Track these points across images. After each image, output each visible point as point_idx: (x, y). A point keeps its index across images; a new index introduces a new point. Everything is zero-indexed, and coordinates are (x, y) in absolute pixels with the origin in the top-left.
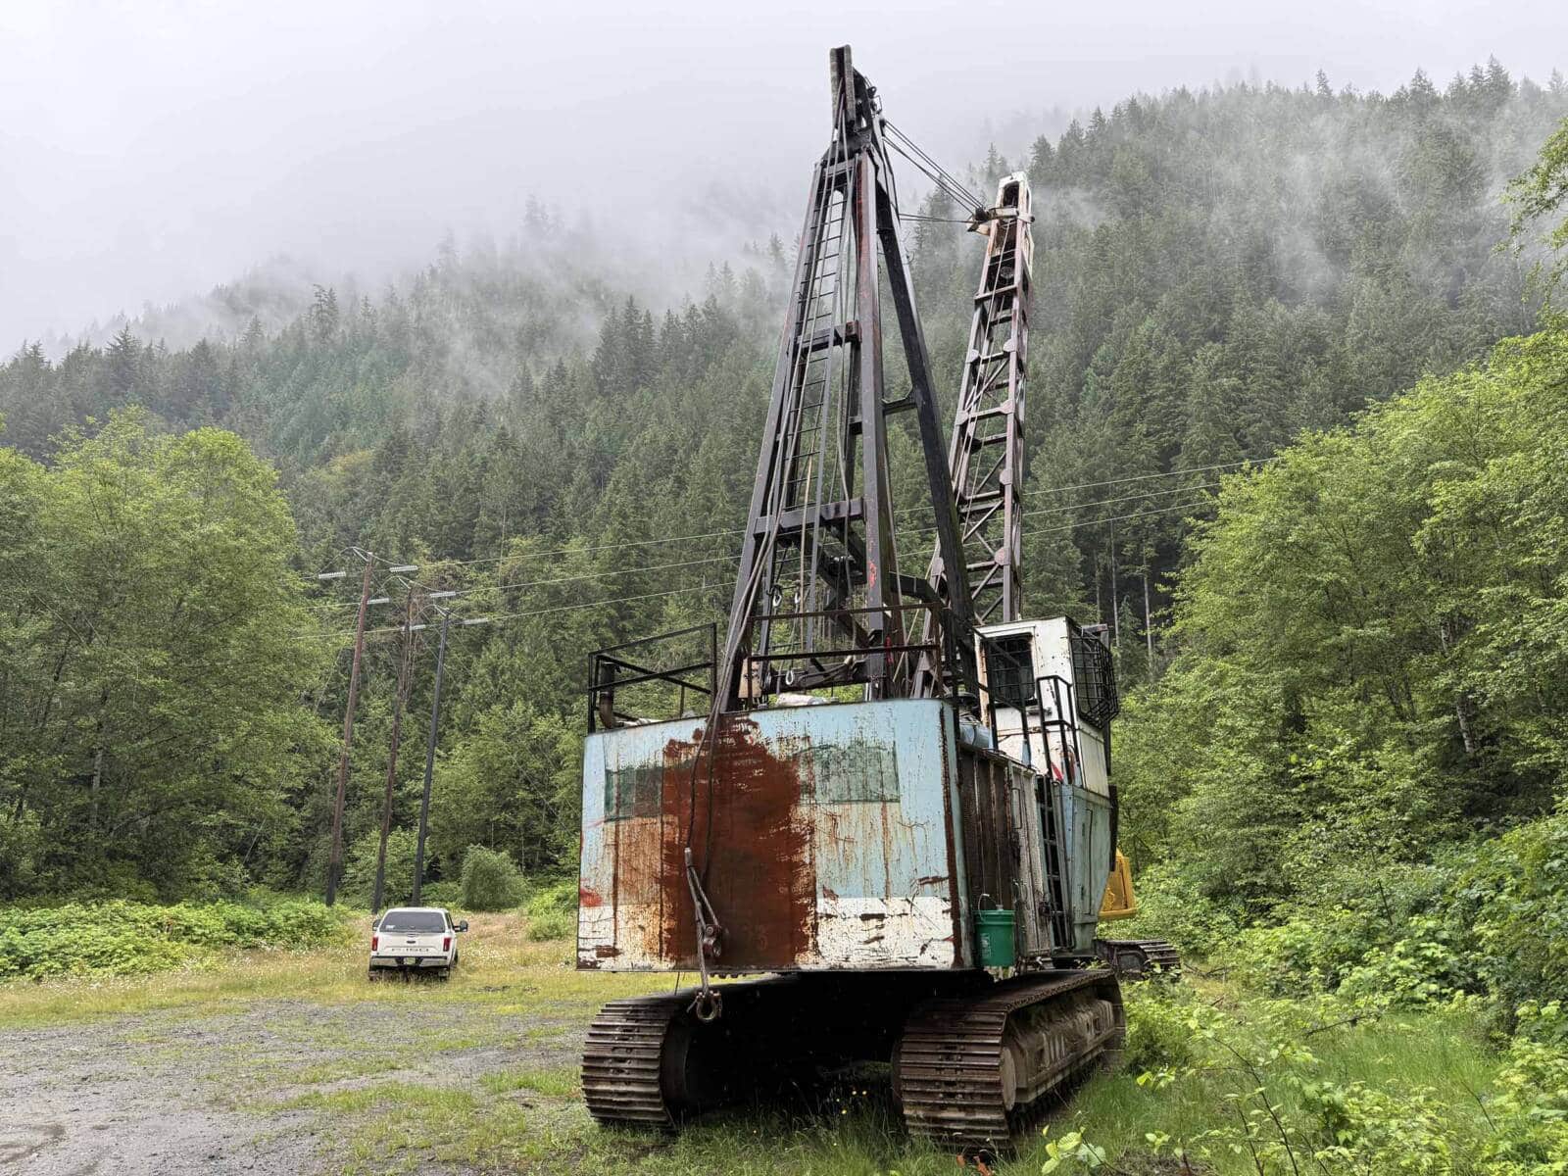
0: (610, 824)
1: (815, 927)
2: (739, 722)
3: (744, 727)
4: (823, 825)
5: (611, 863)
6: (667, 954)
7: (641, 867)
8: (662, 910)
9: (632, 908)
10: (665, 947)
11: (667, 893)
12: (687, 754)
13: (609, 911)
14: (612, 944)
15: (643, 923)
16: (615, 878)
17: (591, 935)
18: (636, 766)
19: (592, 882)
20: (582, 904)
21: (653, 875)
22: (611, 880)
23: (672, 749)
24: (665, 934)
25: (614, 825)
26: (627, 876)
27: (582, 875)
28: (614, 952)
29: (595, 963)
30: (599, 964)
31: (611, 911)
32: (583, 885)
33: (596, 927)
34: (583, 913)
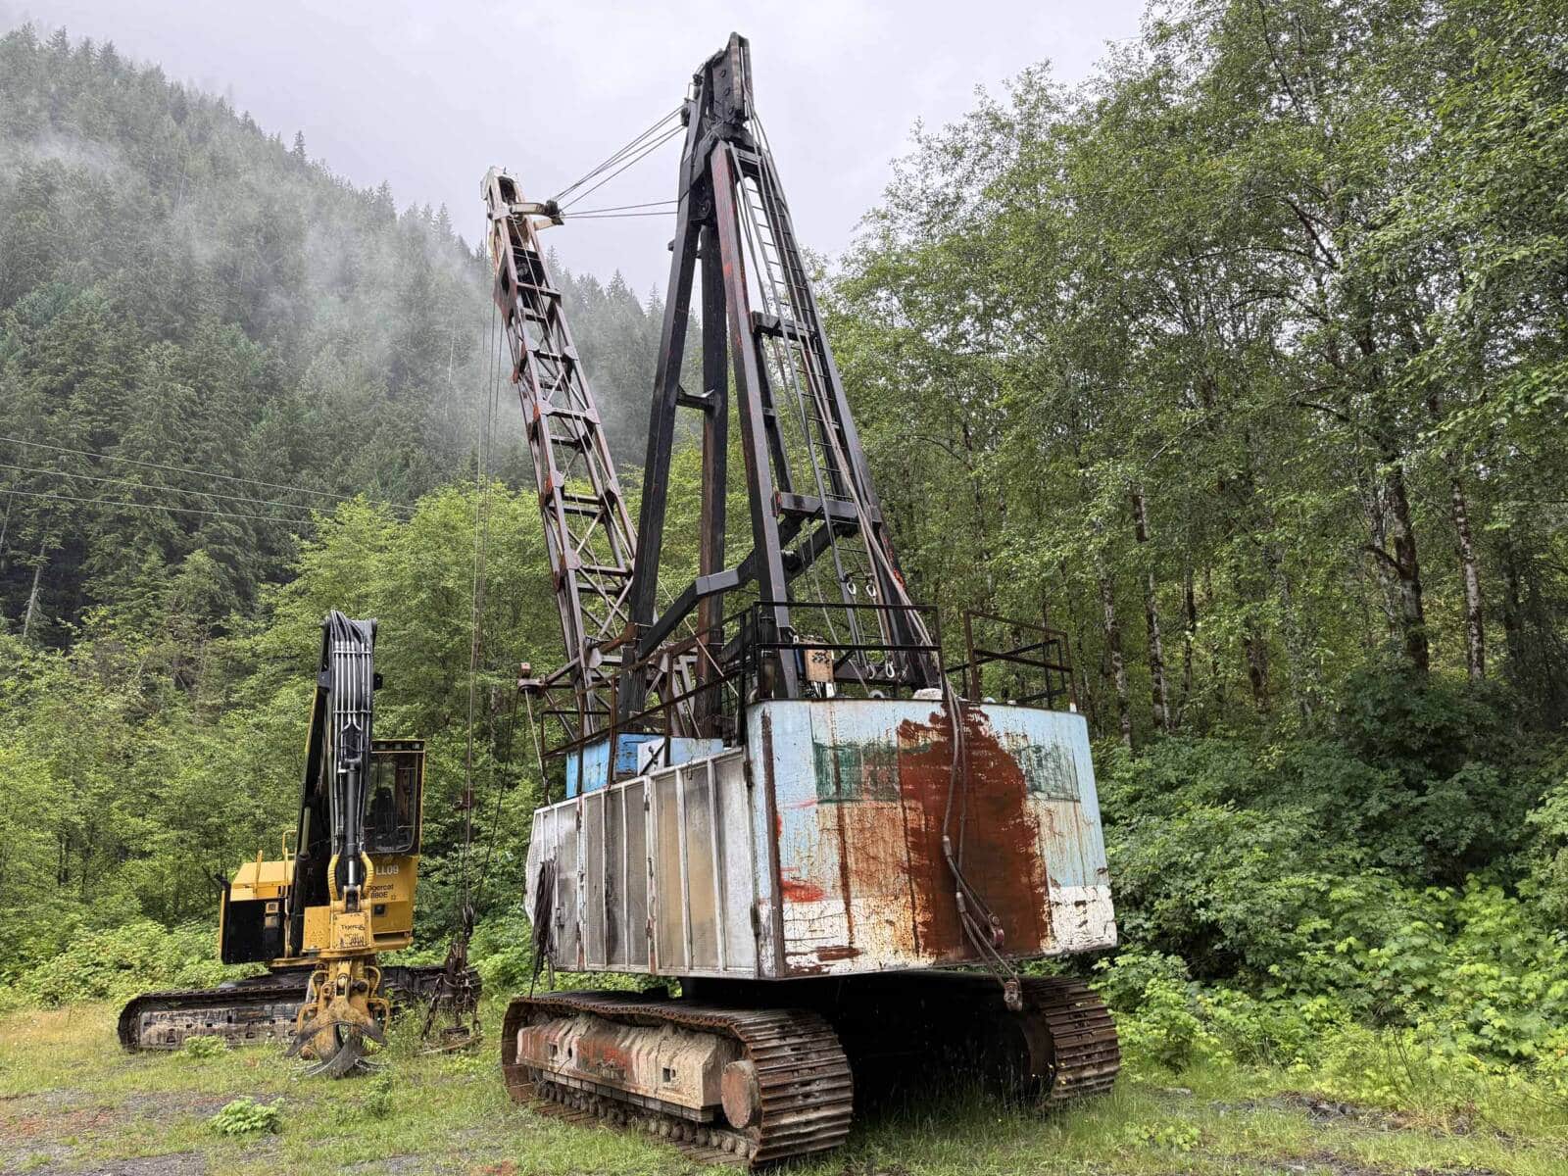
0: (827, 806)
1: (1050, 914)
2: (973, 712)
3: (978, 718)
4: (1044, 819)
5: (835, 851)
6: (925, 950)
7: (882, 855)
8: (913, 903)
9: (873, 902)
10: (921, 942)
11: (918, 884)
12: (925, 737)
13: (839, 905)
14: (845, 943)
15: (892, 918)
16: (844, 867)
17: (808, 935)
18: (862, 743)
19: (804, 872)
20: (787, 899)
21: (898, 864)
22: (837, 869)
23: (908, 730)
24: (920, 928)
25: (834, 806)
26: (862, 865)
27: (784, 865)
28: (851, 952)
29: (818, 968)
30: (825, 970)
31: (840, 905)
32: (786, 876)
33: (817, 925)
34: (791, 910)
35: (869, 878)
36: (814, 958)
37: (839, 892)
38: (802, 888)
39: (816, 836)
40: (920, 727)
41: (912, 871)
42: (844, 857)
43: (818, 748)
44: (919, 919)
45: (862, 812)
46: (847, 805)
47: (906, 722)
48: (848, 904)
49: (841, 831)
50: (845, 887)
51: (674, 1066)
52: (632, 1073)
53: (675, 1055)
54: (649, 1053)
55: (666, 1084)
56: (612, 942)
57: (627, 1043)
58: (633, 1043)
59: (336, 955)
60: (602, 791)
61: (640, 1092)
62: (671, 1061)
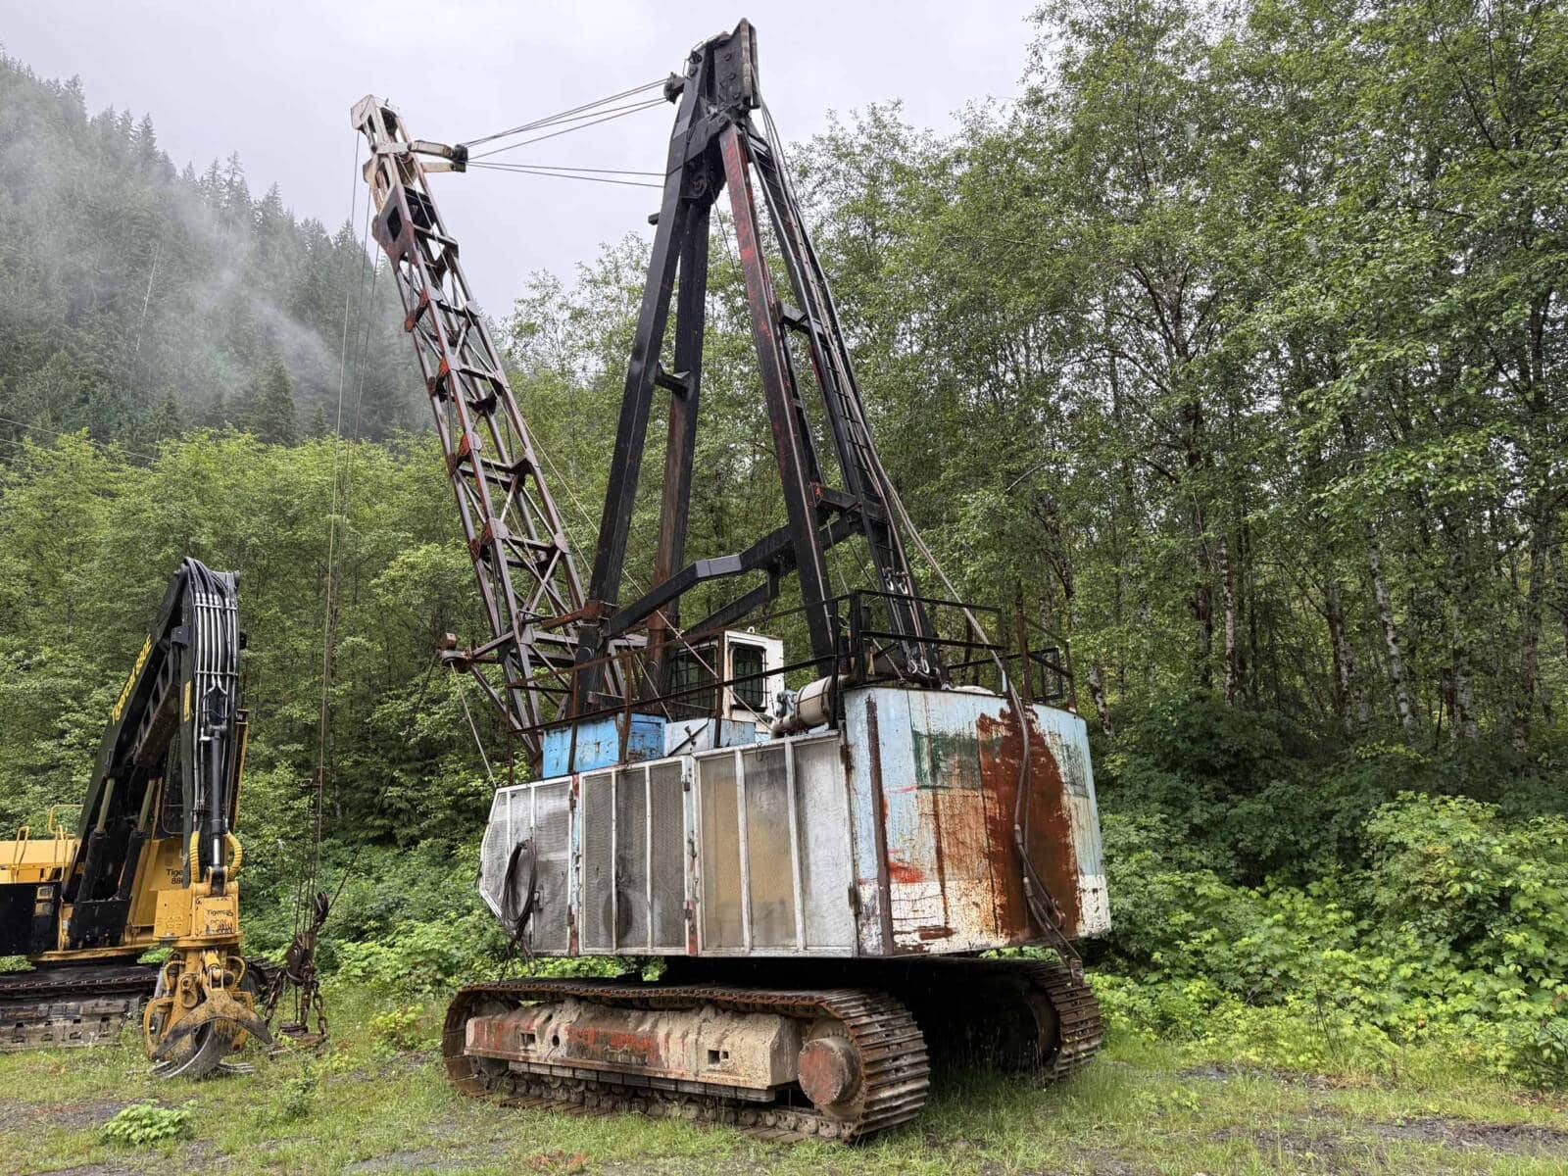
0: (924, 792)
1: (1080, 900)
2: (1028, 710)
3: (1031, 716)
4: (1073, 813)
5: (932, 835)
6: (1002, 931)
7: (968, 840)
8: (992, 886)
9: (963, 885)
10: (999, 923)
11: (995, 869)
12: (997, 731)
13: (936, 887)
14: (942, 924)
15: (978, 900)
16: (939, 851)
17: (911, 915)
18: (951, 734)
19: (908, 854)
20: (893, 880)
21: (981, 850)
22: (933, 853)
23: (985, 723)
24: (998, 911)
25: (930, 792)
26: (954, 850)
27: (890, 847)
28: (946, 932)
29: (919, 947)
30: (926, 948)
31: (938, 888)
32: (892, 858)
33: (918, 906)
34: (898, 890)
35: (959, 862)
36: (916, 936)
37: (936, 875)
38: (905, 869)
39: (916, 819)
40: (993, 722)
41: (990, 856)
42: (939, 841)
43: (916, 735)
44: (997, 902)
45: (952, 800)
46: (940, 791)
47: (983, 716)
48: (943, 887)
49: (936, 816)
50: (941, 870)
51: (726, 1047)
52: (658, 1057)
53: (724, 1036)
54: (684, 1036)
55: (711, 1066)
56: (625, 923)
57: (646, 1027)
58: (655, 1026)
59: (199, 944)
60: (613, 771)
61: (672, 1076)
62: (720, 1042)
